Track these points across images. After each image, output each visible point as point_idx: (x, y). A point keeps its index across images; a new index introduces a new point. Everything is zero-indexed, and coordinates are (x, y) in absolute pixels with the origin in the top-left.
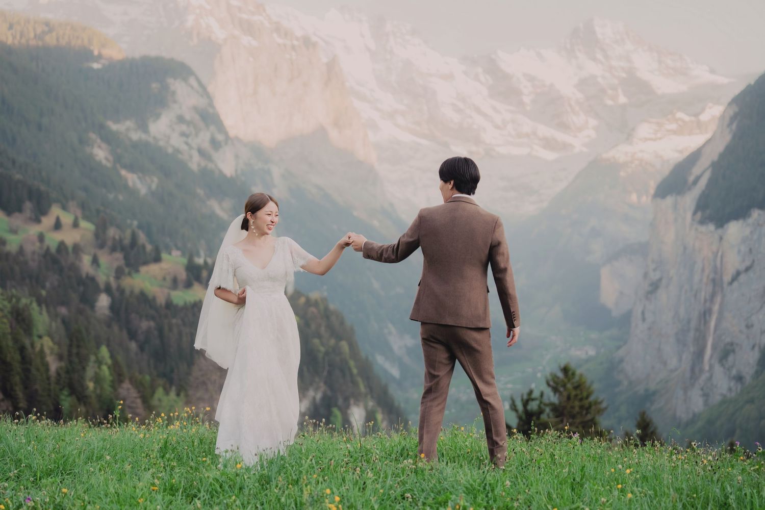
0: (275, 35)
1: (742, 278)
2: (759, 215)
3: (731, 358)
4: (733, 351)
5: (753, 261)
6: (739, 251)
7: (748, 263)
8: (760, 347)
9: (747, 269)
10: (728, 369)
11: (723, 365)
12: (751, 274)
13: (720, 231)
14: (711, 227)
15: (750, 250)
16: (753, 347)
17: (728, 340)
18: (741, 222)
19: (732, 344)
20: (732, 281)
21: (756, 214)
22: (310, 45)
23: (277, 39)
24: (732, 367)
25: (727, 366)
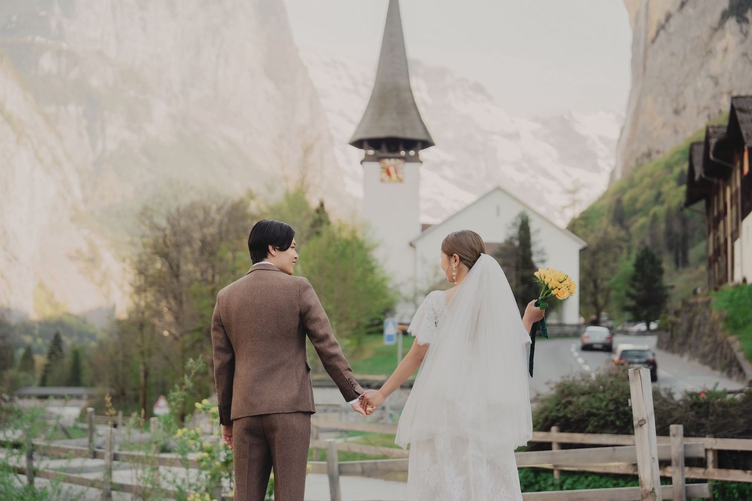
1: (674, 22)
9: (683, 5)
12: (688, 9)
20: (657, 33)
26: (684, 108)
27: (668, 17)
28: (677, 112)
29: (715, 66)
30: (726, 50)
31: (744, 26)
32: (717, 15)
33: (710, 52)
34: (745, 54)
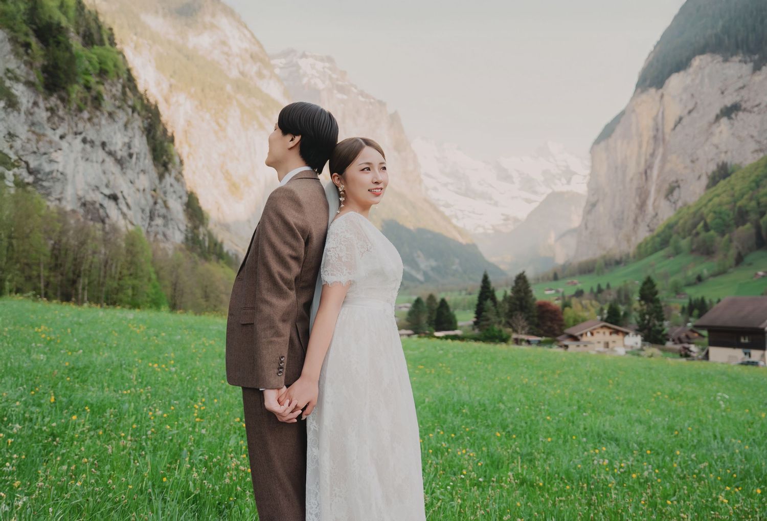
0: (360, 96)
1: (684, 122)
2: (701, 60)
3: (676, 193)
4: (679, 187)
5: (696, 103)
6: (681, 100)
7: (690, 107)
8: (707, 174)
9: (690, 112)
10: (674, 203)
11: (669, 200)
12: (694, 114)
13: (660, 91)
14: (652, 91)
15: (692, 95)
16: (699, 177)
17: (673, 179)
18: (682, 73)
19: (677, 182)
20: (676, 126)
21: (697, 62)
22: (382, 104)
23: (360, 98)
24: (678, 200)
25: (673, 200)
26: (697, 159)
27: (681, 119)
28: (693, 162)
29: (715, 140)
30: (721, 132)
31: (732, 121)
32: (712, 116)
33: (712, 134)
34: (733, 134)
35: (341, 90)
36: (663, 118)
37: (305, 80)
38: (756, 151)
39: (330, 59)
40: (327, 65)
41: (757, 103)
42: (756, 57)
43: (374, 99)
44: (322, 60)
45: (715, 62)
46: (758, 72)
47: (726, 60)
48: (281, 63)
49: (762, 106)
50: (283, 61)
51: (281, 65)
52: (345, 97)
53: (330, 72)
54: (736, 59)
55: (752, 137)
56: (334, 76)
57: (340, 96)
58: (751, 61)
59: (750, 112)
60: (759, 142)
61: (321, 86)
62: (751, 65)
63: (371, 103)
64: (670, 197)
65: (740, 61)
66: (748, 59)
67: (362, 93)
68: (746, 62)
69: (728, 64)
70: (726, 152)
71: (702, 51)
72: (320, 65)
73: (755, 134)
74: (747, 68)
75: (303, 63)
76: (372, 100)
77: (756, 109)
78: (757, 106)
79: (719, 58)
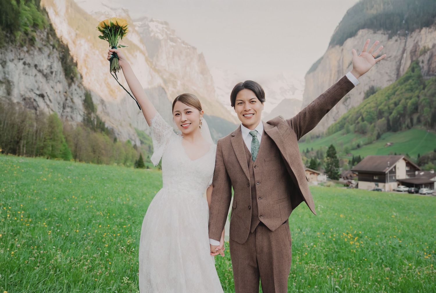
0: (182, 44)
2: (362, 32)
3: (348, 101)
4: (350, 98)
8: (364, 91)
10: (347, 106)
13: (341, 47)
14: (338, 47)
16: (360, 93)
18: (353, 38)
20: (349, 66)
21: (361, 32)
22: (194, 48)
23: (183, 45)
24: (349, 105)
25: (346, 105)
34: (377, 71)
35: (172, 40)
36: (343, 61)
37: (152, 34)
38: (389, 81)
39: (166, 23)
40: (165, 26)
41: (389, 56)
42: (390, 32)
43: (190, 46)
44: (162, 23)
45: (370, 33)
46: (390, 40)
47: (375, 33)
48: (139, 24)
49: (392, 57)
50: (140, 23)
51: (140, 26)
52: (174, 44)
53: (166, 30)
54: (380, 32)
55: (387, 73)
56: (168, 32)
57: (171, 43)
58: (387, 34)
59: (386, 60)
60: (390, 76)
61: (161, 37)
62: (387, 36)
63: (188, 48)
64: (345, 103)
65: (382, 34)
66: (386, 33)
67: (183, 42)
68: (384, 34)
69: (375, 35)
70: (374, 81)
71: (363, 27)
72: (160, 26)
73: (388, 72)
74: (385, 37)
75: (151, 24)
76: (189, 47)
77: (389, 59)
78: (390, 57)
79: (371, 31)
